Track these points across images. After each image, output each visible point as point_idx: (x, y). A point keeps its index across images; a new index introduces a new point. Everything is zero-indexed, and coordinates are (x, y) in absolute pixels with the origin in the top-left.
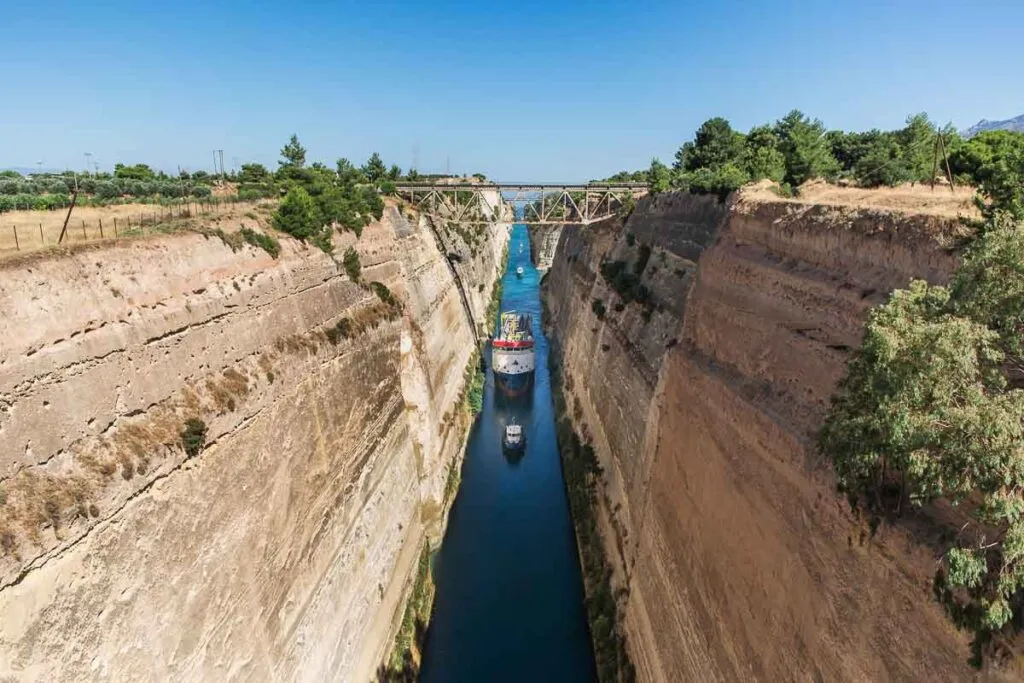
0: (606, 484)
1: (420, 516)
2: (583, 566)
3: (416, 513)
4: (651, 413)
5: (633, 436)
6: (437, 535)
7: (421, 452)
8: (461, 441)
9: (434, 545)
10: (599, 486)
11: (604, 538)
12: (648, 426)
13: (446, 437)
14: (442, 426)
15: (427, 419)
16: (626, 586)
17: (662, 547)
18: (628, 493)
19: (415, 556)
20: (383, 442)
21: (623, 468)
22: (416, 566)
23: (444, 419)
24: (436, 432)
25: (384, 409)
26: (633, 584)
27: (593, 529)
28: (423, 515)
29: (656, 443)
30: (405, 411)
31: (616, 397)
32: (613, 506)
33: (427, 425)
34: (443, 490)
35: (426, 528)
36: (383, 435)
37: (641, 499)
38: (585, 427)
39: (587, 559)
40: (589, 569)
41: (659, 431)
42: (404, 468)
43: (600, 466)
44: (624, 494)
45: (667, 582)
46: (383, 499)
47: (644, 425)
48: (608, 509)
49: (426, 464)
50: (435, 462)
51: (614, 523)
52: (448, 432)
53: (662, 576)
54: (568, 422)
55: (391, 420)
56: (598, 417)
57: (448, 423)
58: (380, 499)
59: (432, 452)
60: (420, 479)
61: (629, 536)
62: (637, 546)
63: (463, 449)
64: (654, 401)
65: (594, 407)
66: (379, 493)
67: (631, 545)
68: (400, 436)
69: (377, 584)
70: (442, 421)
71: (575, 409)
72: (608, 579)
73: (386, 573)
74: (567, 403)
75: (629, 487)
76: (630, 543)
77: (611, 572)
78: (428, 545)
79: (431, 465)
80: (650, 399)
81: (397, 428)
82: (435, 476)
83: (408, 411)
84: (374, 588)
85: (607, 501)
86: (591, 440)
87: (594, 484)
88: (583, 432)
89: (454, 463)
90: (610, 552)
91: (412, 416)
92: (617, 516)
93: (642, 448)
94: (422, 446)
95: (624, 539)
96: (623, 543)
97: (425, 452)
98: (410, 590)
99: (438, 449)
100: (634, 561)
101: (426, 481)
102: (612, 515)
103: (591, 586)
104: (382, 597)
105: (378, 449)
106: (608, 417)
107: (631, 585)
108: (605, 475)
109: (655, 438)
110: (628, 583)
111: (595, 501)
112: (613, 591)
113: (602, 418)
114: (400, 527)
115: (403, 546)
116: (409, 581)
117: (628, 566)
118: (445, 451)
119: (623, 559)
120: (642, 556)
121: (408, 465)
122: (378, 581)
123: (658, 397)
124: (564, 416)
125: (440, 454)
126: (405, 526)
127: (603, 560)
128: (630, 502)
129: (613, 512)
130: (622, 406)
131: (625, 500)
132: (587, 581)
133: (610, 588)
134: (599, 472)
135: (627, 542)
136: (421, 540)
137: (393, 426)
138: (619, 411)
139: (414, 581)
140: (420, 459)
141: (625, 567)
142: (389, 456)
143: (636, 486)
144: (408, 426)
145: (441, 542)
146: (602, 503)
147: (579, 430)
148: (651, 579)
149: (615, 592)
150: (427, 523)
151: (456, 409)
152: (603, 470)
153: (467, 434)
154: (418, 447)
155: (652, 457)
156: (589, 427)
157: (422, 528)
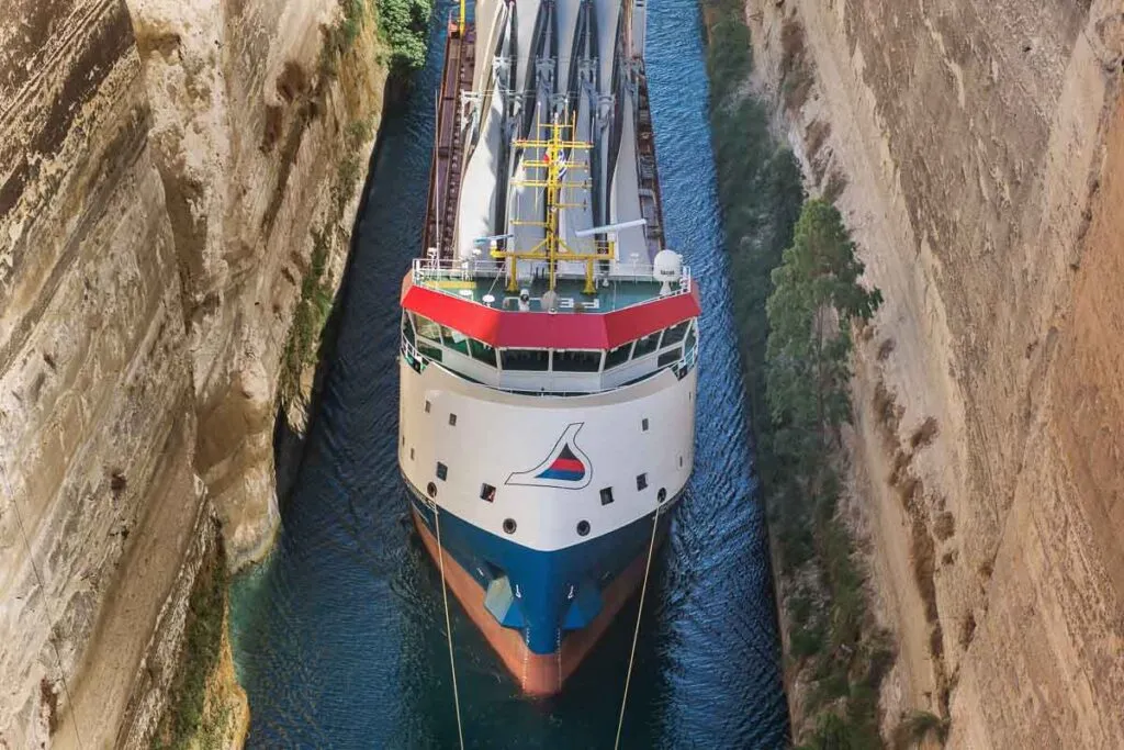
0: (886, 349)
1: (191, 447)
2: (787, 641)
3: (177, 430)
4: (1071, 85)
5: (998, 173)
6: (253, 514)
7: (196, 211)
8: (346, 172)
9: (243, 551)
10: (864, 353)
11: (866, 544)
12: (1058, 143)
13: (289, 157)
14: (273, 116)
15: (218, 87)
16: (935, 711)
17: (1078, 576)
18: (965, 382)
19: (174, 588)
20: (49, 167)
21: (954, 290)
22: (178, 625)
23: (284, 88)
24: (249, 140)
25: (54, 42)
26: (963, 703)
27: (829, 508)
28: (201, 443)
29: (1082, 201)
30: (134, 54)
31: (943, 24)
32: (905, 430)
33: (215, 113)
34: (276, 351)
35: (216, 489)
36: (48, 142)
37: (1011, 406)
38: (818, 135)
39: (802, 611)
40: (807, 647)
41: (1096, 160)
42: (131, 270)
43: (865, 281)
44: (951, 386)
45: (1081, 696)
46: (53, 381)
47: (1043, 135)
48: (891, 440)
49: (213, 255)
50: (247, 252)
51: (910, 493)
52: (295, 140)
53: (1067, 677)
54: (755, 116)
55: (79, 86)
56: (870, 97)
57: (297, 105)
58: (41, 380)
59: (234, 218)
60: (192, 312)
61: (958, 540)
62: (987, 570)
63: (355, 203)
64: (1083, 48)
65: (859, 62)
66: (37, 361)
67: (966, 570)
68: (112, 152)
69: (34, 681)
70: (272, 96)
71: (787, 63)
72: (873, 683)
73: (68, 646)
74: (757, 43)
75: (972, 358)
76: (961, 560)
77: (885, 662)
78: (221, 552)
79: (233, 263)
80: (1072, 35)
81: (100, 114)
82: (247, 303)
83: (145, 52)
84: (24, 695)
85: (886, 409)
86: (837, 187)
87: (841, 348)
88: (809, 156)
89: (320, 253)
90: (884, 592)
91: (162, 72)
92: (917, 467)
93: (1026, 219)
94: (197, 188)
95: (942, 548)
96: (938, 562)
97: (212, 207)
98: (154, 703)
99: (258, 202)
100: (970, 624)
101: (215, 321)
102: (903, 461)
103: (811, 708)
104: (54, 725)
105: (29, 194)
106: (908, 101)
107: (957, 703)
108: (883, 317)
109: (1082, 190)
110: (945, 698)
111: (843, 410)
112: (888, 725)
113: (886, 106)
114: (118, 484)
115: (128, 554)
116: (152, 672)
117: (950, 641)
118: (284, 213)
119: (932, 614)
120: (1002, 605)
121: (145, 259)
122: (40, 671)
123: (1100, 28)
124: (743, 91)
125: (269, 219)
126: (137, 481)
127: (857, 621)
128: (971, 415)
129: (906, 447)
130: (962, 62)
131: (953, 412)
132: (797, 691)
133: (878, 714)
134: (863, 304)
135: (948, 559)
136: (193, 533)
137: (87, 110)
138: (950, 77)
139: (167, 674)
140: (191, 237)
141: (936, 645)
142: (73, 224)
143: (996, 356)
144: (145, 114)
145: (268, 542)
146: (868, 416)
147: (797, 143)
148: (1028, 690)
149: (898, 733)
150: (220, 469)
151: (328, 50)
152: (877, 297)
153: (368, 147)
154: (183, 191)
155: (1061, 257)
156: (835, 135)
157: (199, 487)
